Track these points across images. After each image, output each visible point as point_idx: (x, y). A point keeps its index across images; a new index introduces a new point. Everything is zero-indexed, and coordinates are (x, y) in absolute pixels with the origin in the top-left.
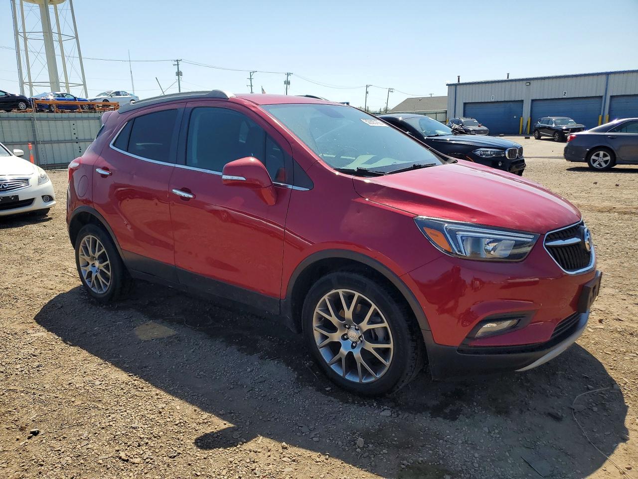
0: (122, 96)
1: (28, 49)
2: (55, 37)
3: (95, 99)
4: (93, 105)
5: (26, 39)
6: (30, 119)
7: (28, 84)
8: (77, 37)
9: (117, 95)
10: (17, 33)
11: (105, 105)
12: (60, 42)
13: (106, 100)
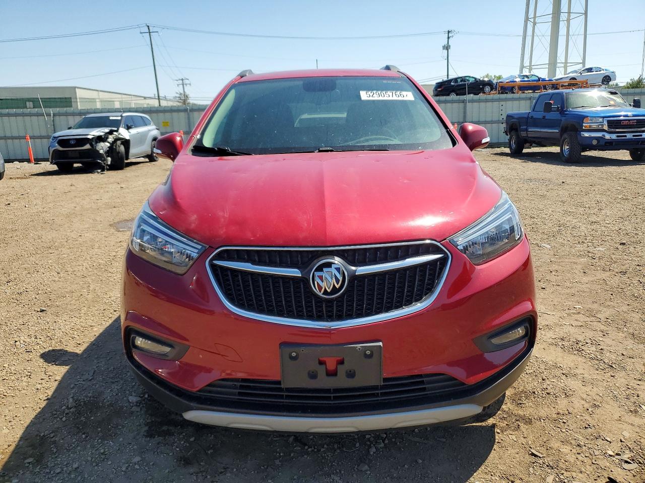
0: (594, 73)
1: (535, 34)
2: (563, 17)
3: (561, 79)
4: (557, 84)
5: (535, 24)
6: (463, 101)
7: (528, 67)
8: (586, 14)
9: (588, 72)
10: (527, 19)
11: (571, 84)
12: (568, 20)
13: (574, 79)
